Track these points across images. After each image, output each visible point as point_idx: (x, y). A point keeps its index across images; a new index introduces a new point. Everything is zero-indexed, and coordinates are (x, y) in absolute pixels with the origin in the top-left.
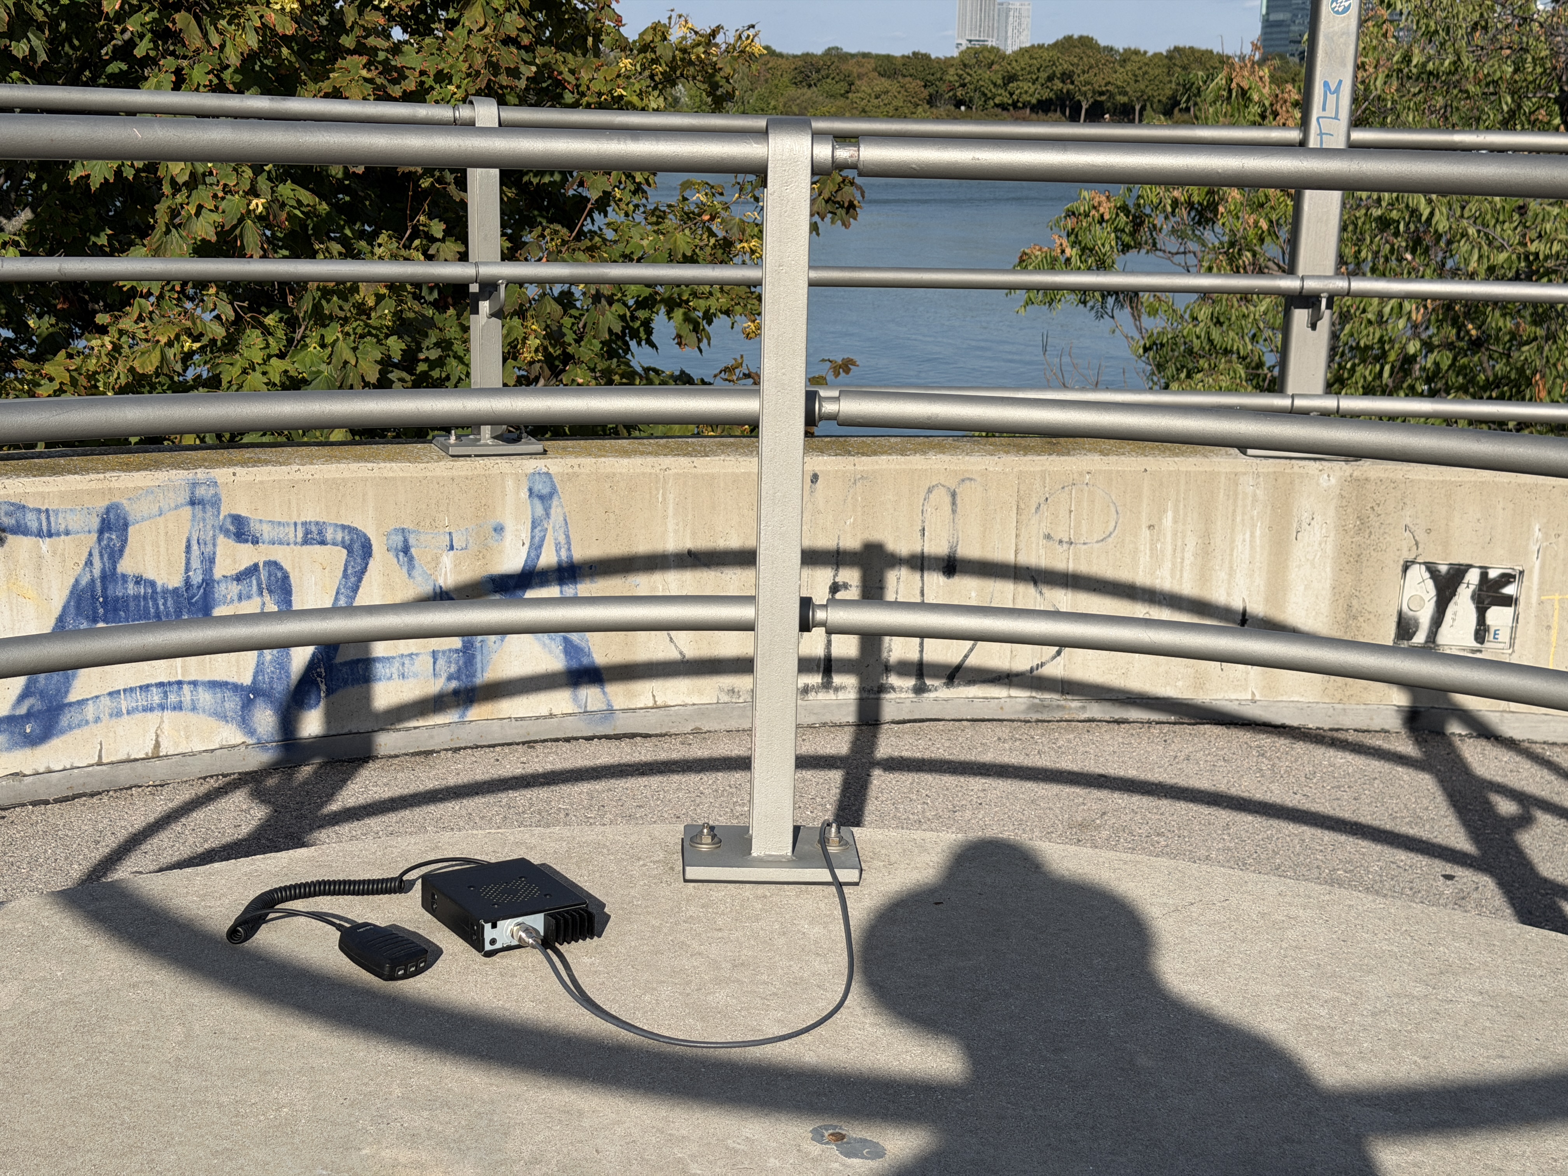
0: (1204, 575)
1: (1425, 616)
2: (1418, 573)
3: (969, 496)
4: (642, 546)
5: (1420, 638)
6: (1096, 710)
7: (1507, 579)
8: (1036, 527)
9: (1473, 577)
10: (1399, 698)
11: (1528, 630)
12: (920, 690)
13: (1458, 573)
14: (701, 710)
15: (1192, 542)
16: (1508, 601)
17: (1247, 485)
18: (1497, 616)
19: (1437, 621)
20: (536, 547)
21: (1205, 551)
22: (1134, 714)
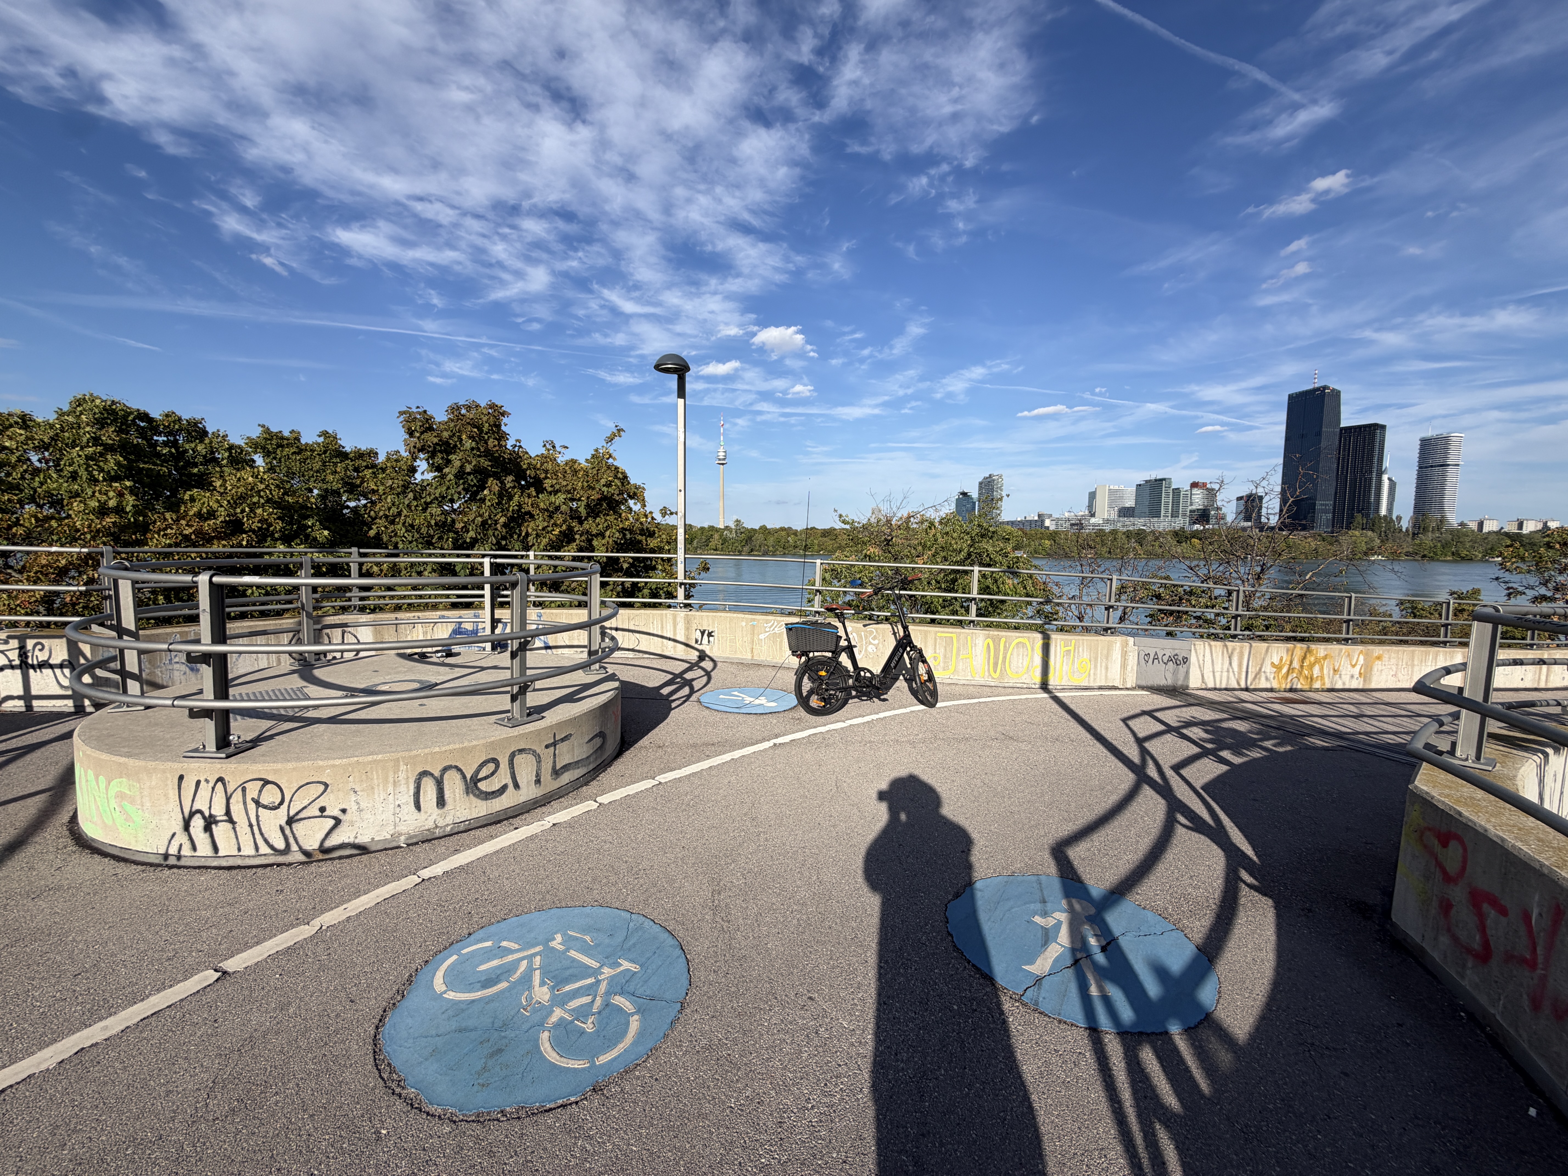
0: (664, 631)
2: (698, 631)
7: (712, 632)
8: (632, 623)
9: (706, 632)
10: (697, 653)
11: (716, 641)
15: (661, 625)
16: (712, 636)
17: (668, 615)
19: (702, 639)
22: (652, 656)
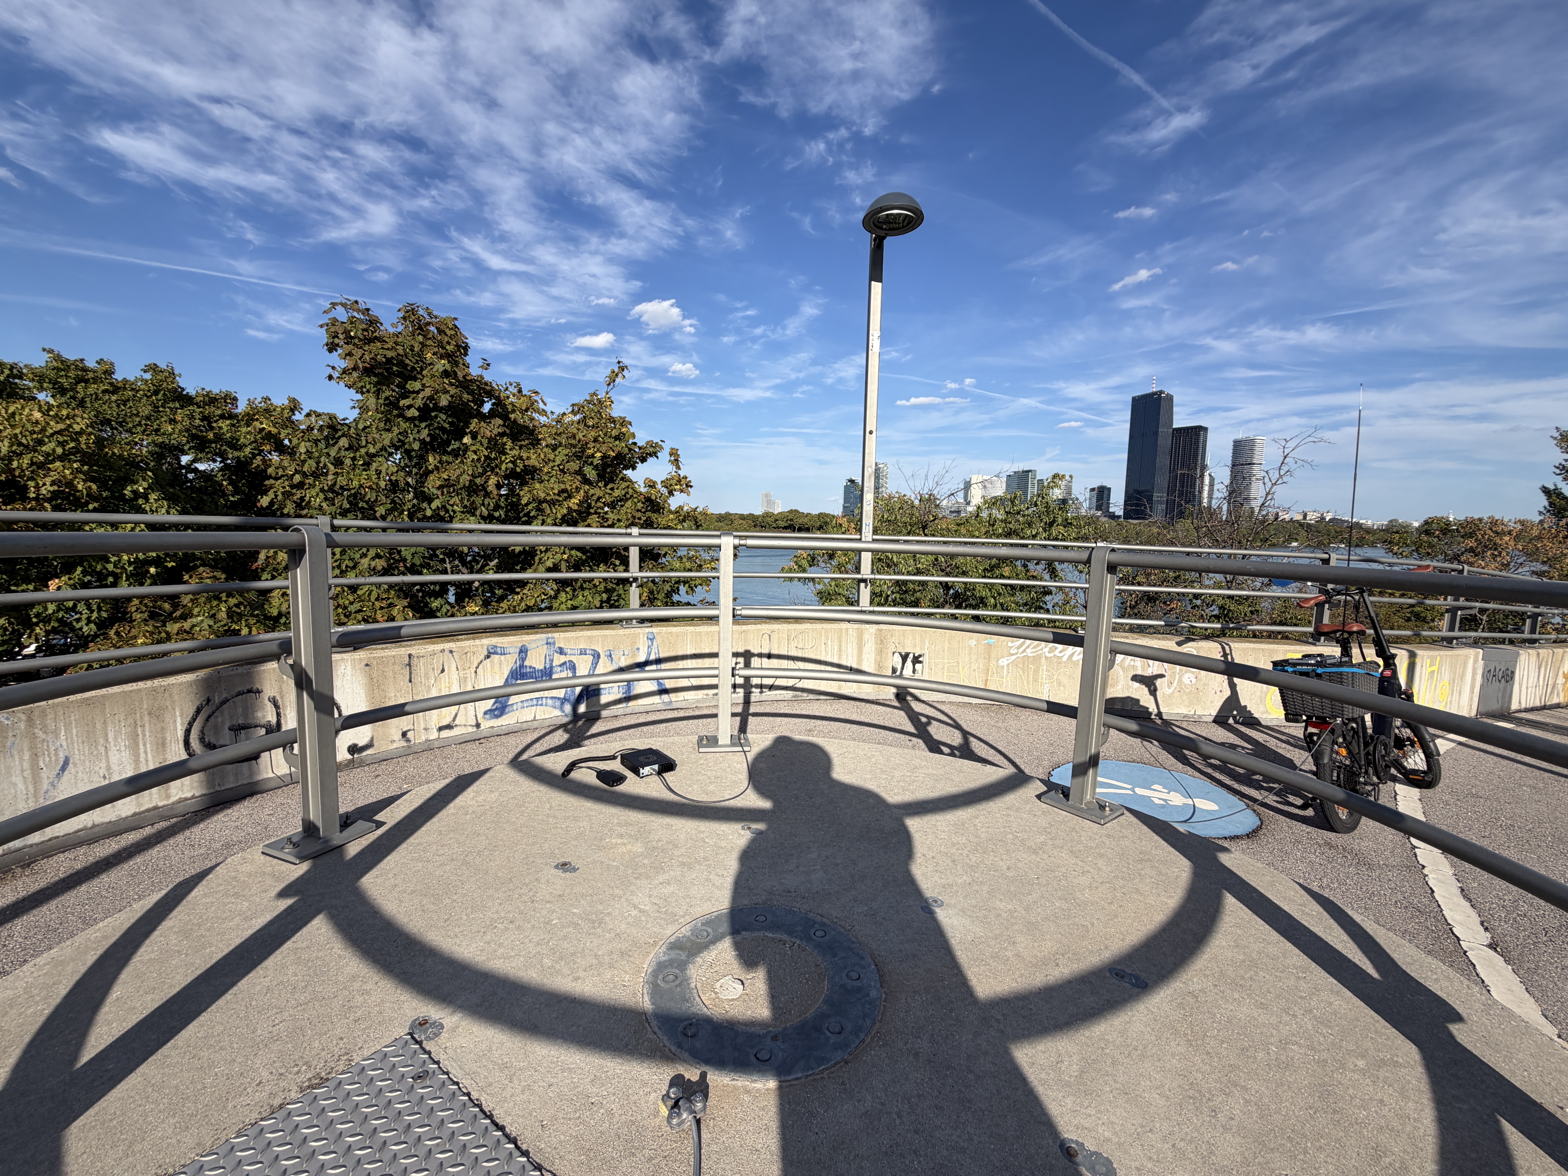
0: (840, 657)
1: (899, 667)
2: (897, 655)
3: (775, 636)
4: (680, 653)
5: (898, 673)
6: (811, 696)
7: (920, 656)
8: (793, 644)
9: (911, 656)
10: (894, 690)
11: (926, 670)
12: (761, 692)
13: (907, 655)
14: (698, 701)
15: (836, 647)
16: (920, 662)
17: (850, 631)
18: (918, 666)
19: (902, 668)
20: (649, 654)
21: (840, 650)
22: (822, 697)
